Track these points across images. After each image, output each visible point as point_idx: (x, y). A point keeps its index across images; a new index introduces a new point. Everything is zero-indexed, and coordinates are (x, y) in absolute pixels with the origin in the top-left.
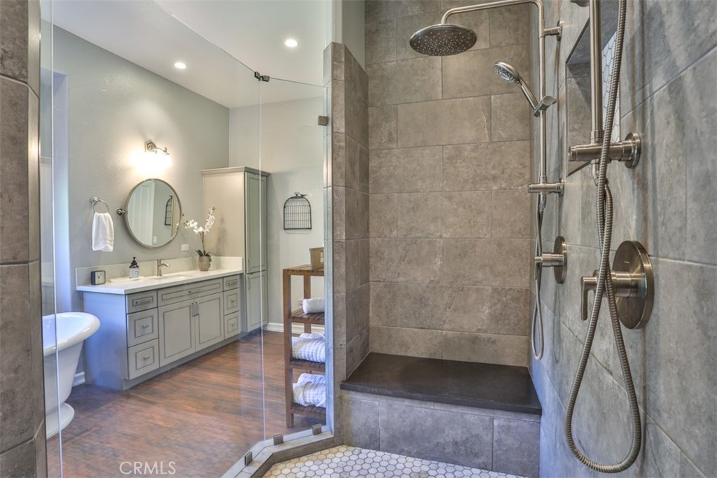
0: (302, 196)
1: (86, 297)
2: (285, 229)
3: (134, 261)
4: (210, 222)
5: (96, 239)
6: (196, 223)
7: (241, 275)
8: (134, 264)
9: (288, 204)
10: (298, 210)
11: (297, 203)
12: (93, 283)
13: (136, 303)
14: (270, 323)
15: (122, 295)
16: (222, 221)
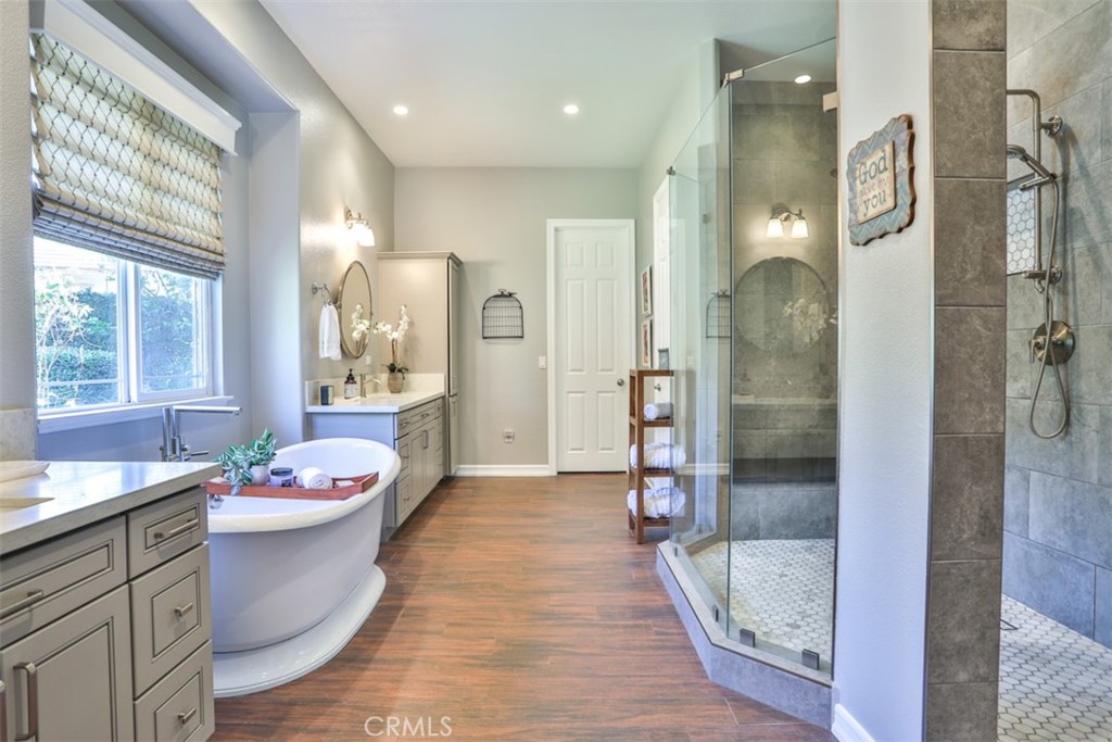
0: (510, 295)
1: (320, 421)
2: (484, 338)
3: (350, 375)
4: (404, 324)
6: (389, 327)
7: (443, 397)
8: (350, 379)
9: (487, 305)
10: (505, 313)
11: (503, 303)
12: (325, 402)
13: (401, 425)
14: (462, 466)
15: (389, 414)
16: (411, 324)
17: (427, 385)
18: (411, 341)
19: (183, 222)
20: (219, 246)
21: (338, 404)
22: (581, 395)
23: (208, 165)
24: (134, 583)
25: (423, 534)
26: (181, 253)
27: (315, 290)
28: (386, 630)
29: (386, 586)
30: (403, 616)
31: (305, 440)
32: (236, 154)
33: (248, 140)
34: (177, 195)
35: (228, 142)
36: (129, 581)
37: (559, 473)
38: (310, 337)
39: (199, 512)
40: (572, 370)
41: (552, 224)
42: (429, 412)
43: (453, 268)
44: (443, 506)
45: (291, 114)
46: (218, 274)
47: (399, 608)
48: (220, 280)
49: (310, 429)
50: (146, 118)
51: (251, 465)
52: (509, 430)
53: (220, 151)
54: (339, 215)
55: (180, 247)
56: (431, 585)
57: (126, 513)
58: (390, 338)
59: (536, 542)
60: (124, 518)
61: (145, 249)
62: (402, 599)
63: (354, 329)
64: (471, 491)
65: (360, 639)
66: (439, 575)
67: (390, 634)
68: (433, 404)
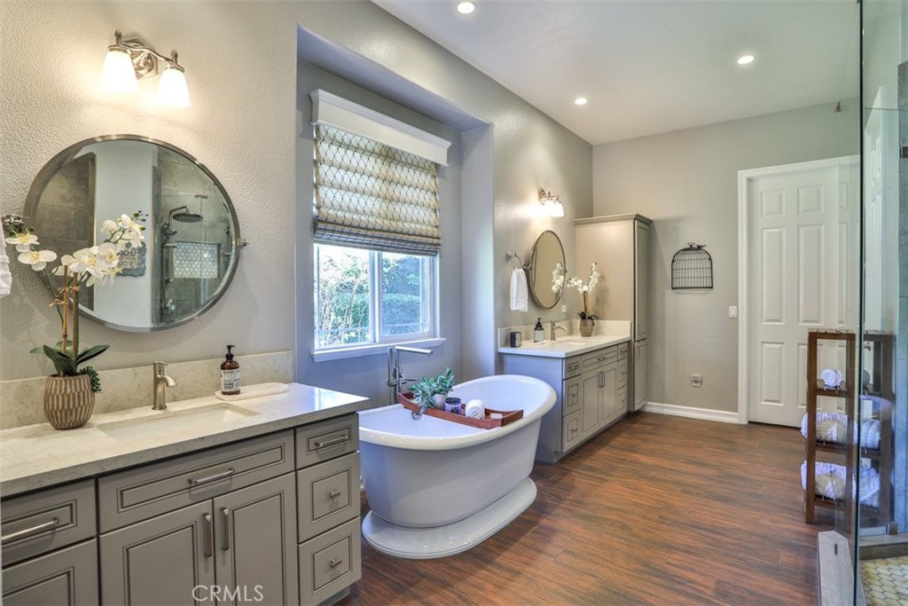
0: (699, 248)
1: (508, 360)
2: (673, 288)
3: (539, 323)
4: (594, 279)
5: (517, 297)
6: (580, 281)
7: (629, 342)
8: (539, 326)
9: (678, 257)
10: (693, 264)
11: (692, 256)
12: (513, 345)
13: (569, 368)
14: (649, 403)
15: (559, 358)
16: (602, 278)
17: (616, 330)
18: (602, 294)
19: (409, 219)
20: (436, 232)
21: (526, 347)
22: (779, 346)
23: (429, 176)
24: (299, 472)
25: (588, 463)
26: (407, 241)
27: (508, 258)
28: (515, 540)
29: (534, 502)
30: (534, 532)
31: (496, 374)
32: (448, 165)
33: (458, 153)
34: (405, 202)
35: (442, 159)
36: (296, 470)
37: (750, 422)
38: (503, 294)
39: (353, 431)
40: (768, 320)
41: (743, 175)
42: (607, 356)
43: (639, 227)
44: (618, 438)
45: (485, 127)
46: (437, 252)
47: (534, 524)
48: (438, 256)
49: (501, 365)
50: (383, 156)
51: (434, 393)
52: (697, 375)
53: (437, 166)
54: (534, 196)
55: (405, 237)
56: (570, 510)
57: (294, 428)
58: (581, 291)
59: (688, 492)
60: (292, 431)
61: (382, 242)
62: (540, 517)
63: (554, 283)
64: (651, 427)
65: (492, 542)
66: (581, 503)
67: (517, 544)
68: (615, 348)
